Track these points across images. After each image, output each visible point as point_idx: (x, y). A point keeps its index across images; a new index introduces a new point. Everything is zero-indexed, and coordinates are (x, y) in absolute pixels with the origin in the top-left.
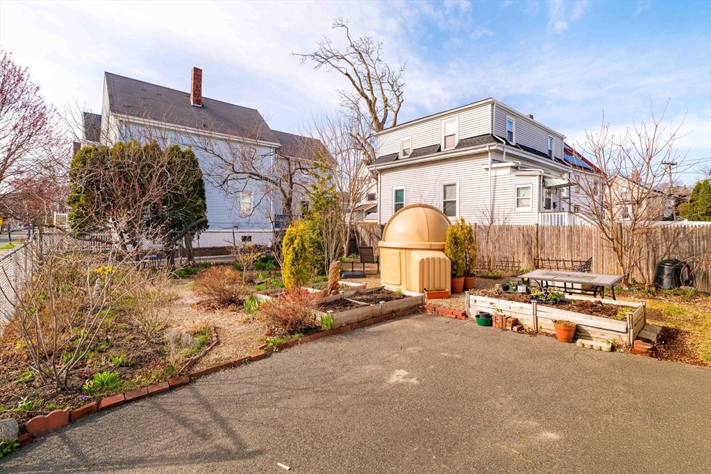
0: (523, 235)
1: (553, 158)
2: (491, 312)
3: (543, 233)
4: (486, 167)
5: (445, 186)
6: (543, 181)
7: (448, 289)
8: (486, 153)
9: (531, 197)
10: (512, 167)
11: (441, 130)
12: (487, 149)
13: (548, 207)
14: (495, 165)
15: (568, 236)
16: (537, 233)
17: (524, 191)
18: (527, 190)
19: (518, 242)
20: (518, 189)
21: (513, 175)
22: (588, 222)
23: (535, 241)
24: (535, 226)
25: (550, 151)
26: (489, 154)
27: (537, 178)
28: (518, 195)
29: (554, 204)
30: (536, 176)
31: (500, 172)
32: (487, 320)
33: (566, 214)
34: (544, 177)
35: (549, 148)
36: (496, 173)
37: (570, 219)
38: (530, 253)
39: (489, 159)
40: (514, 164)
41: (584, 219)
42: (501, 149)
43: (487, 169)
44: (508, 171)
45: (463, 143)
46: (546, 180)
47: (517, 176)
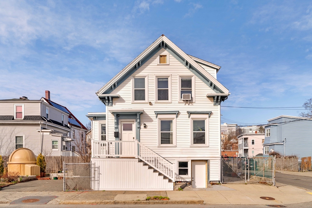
0: (56, 160)
1: (64, 125)
2: (57, 177)
3: (63, 159)
4: (39, 130)
5: (16, 137)
6: (63, 139)
7: (40, 175)
8: (38, 125)
9: (58, 145)
10: (50, 132)
11: (14, 109)
12: (39, 123)
13: (64, 149)
14: (43, 130)
15: (72, 160)
16: (61, 159)
17: (55, 142)
18: (56, 142)
19: (54, 163)
20: (53, 141)
21: (51, 135)
22: (78, 155)
23: (61, 162)
24: (61, 156)
25: (63, 122)
26: (40, 125)
27: (61, 137)
28: (53, 144)
29: (66, 147)
30: (60, 137)
31: (45, 134)
32: (56, 178)
33: (71, 152)
34: (63, 137)
35: (62, 120)
36: (43, 133)
37: (72, 153)
38: (59, 167)
39: (40, 127)
40: (51, 131)
41: (77, 154)
42: (45, 123)
43: (39, 131)
44: (48, 133)
45: (26, 118)
46: (64, 138)
47: (52, 136)
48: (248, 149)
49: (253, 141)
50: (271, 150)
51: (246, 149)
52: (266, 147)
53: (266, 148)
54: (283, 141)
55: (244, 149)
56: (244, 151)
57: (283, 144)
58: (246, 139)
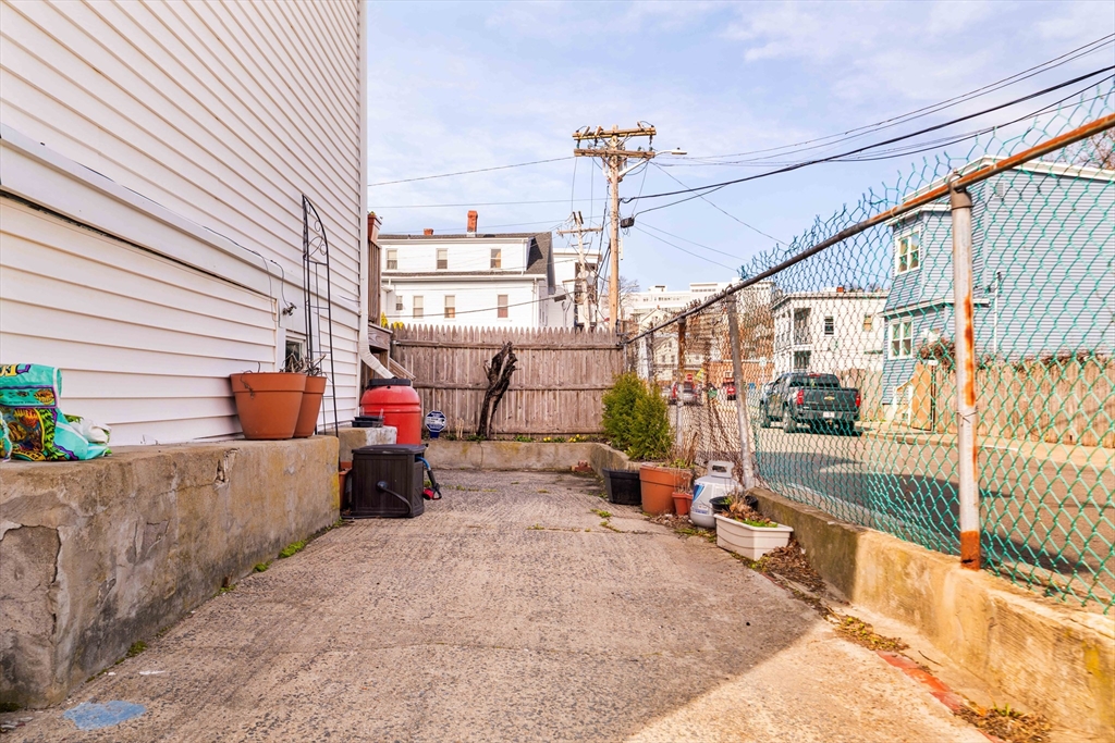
48: (809, 353)
49: (829, 320)
50: (925, 333)
51: (802, 353)
52: (895, 321)
53: (897, 327)
54: (985, 287)
55: (796, 353)
56: (796, 359)
57: (985, 301)
58: (802, 314)
